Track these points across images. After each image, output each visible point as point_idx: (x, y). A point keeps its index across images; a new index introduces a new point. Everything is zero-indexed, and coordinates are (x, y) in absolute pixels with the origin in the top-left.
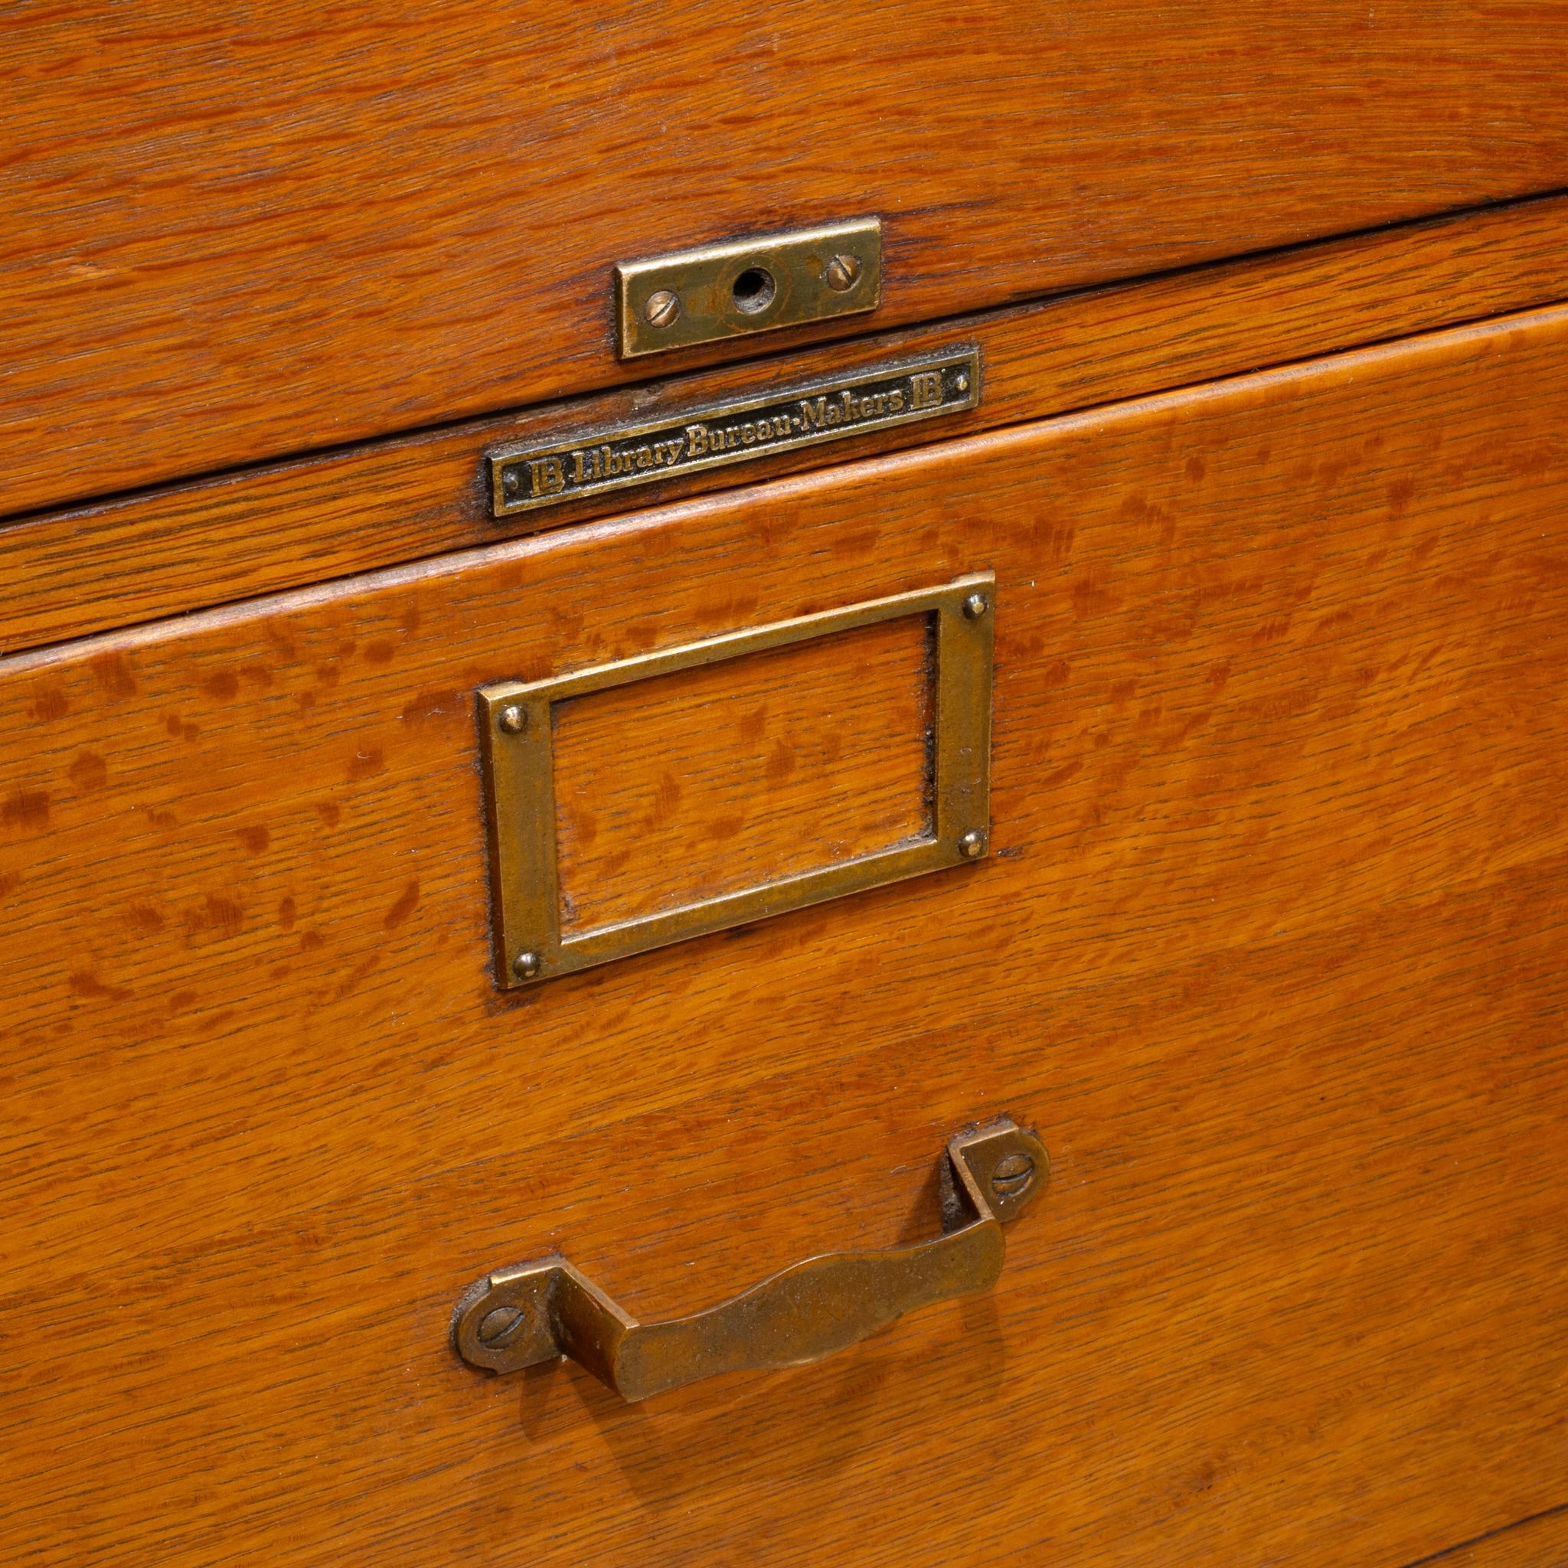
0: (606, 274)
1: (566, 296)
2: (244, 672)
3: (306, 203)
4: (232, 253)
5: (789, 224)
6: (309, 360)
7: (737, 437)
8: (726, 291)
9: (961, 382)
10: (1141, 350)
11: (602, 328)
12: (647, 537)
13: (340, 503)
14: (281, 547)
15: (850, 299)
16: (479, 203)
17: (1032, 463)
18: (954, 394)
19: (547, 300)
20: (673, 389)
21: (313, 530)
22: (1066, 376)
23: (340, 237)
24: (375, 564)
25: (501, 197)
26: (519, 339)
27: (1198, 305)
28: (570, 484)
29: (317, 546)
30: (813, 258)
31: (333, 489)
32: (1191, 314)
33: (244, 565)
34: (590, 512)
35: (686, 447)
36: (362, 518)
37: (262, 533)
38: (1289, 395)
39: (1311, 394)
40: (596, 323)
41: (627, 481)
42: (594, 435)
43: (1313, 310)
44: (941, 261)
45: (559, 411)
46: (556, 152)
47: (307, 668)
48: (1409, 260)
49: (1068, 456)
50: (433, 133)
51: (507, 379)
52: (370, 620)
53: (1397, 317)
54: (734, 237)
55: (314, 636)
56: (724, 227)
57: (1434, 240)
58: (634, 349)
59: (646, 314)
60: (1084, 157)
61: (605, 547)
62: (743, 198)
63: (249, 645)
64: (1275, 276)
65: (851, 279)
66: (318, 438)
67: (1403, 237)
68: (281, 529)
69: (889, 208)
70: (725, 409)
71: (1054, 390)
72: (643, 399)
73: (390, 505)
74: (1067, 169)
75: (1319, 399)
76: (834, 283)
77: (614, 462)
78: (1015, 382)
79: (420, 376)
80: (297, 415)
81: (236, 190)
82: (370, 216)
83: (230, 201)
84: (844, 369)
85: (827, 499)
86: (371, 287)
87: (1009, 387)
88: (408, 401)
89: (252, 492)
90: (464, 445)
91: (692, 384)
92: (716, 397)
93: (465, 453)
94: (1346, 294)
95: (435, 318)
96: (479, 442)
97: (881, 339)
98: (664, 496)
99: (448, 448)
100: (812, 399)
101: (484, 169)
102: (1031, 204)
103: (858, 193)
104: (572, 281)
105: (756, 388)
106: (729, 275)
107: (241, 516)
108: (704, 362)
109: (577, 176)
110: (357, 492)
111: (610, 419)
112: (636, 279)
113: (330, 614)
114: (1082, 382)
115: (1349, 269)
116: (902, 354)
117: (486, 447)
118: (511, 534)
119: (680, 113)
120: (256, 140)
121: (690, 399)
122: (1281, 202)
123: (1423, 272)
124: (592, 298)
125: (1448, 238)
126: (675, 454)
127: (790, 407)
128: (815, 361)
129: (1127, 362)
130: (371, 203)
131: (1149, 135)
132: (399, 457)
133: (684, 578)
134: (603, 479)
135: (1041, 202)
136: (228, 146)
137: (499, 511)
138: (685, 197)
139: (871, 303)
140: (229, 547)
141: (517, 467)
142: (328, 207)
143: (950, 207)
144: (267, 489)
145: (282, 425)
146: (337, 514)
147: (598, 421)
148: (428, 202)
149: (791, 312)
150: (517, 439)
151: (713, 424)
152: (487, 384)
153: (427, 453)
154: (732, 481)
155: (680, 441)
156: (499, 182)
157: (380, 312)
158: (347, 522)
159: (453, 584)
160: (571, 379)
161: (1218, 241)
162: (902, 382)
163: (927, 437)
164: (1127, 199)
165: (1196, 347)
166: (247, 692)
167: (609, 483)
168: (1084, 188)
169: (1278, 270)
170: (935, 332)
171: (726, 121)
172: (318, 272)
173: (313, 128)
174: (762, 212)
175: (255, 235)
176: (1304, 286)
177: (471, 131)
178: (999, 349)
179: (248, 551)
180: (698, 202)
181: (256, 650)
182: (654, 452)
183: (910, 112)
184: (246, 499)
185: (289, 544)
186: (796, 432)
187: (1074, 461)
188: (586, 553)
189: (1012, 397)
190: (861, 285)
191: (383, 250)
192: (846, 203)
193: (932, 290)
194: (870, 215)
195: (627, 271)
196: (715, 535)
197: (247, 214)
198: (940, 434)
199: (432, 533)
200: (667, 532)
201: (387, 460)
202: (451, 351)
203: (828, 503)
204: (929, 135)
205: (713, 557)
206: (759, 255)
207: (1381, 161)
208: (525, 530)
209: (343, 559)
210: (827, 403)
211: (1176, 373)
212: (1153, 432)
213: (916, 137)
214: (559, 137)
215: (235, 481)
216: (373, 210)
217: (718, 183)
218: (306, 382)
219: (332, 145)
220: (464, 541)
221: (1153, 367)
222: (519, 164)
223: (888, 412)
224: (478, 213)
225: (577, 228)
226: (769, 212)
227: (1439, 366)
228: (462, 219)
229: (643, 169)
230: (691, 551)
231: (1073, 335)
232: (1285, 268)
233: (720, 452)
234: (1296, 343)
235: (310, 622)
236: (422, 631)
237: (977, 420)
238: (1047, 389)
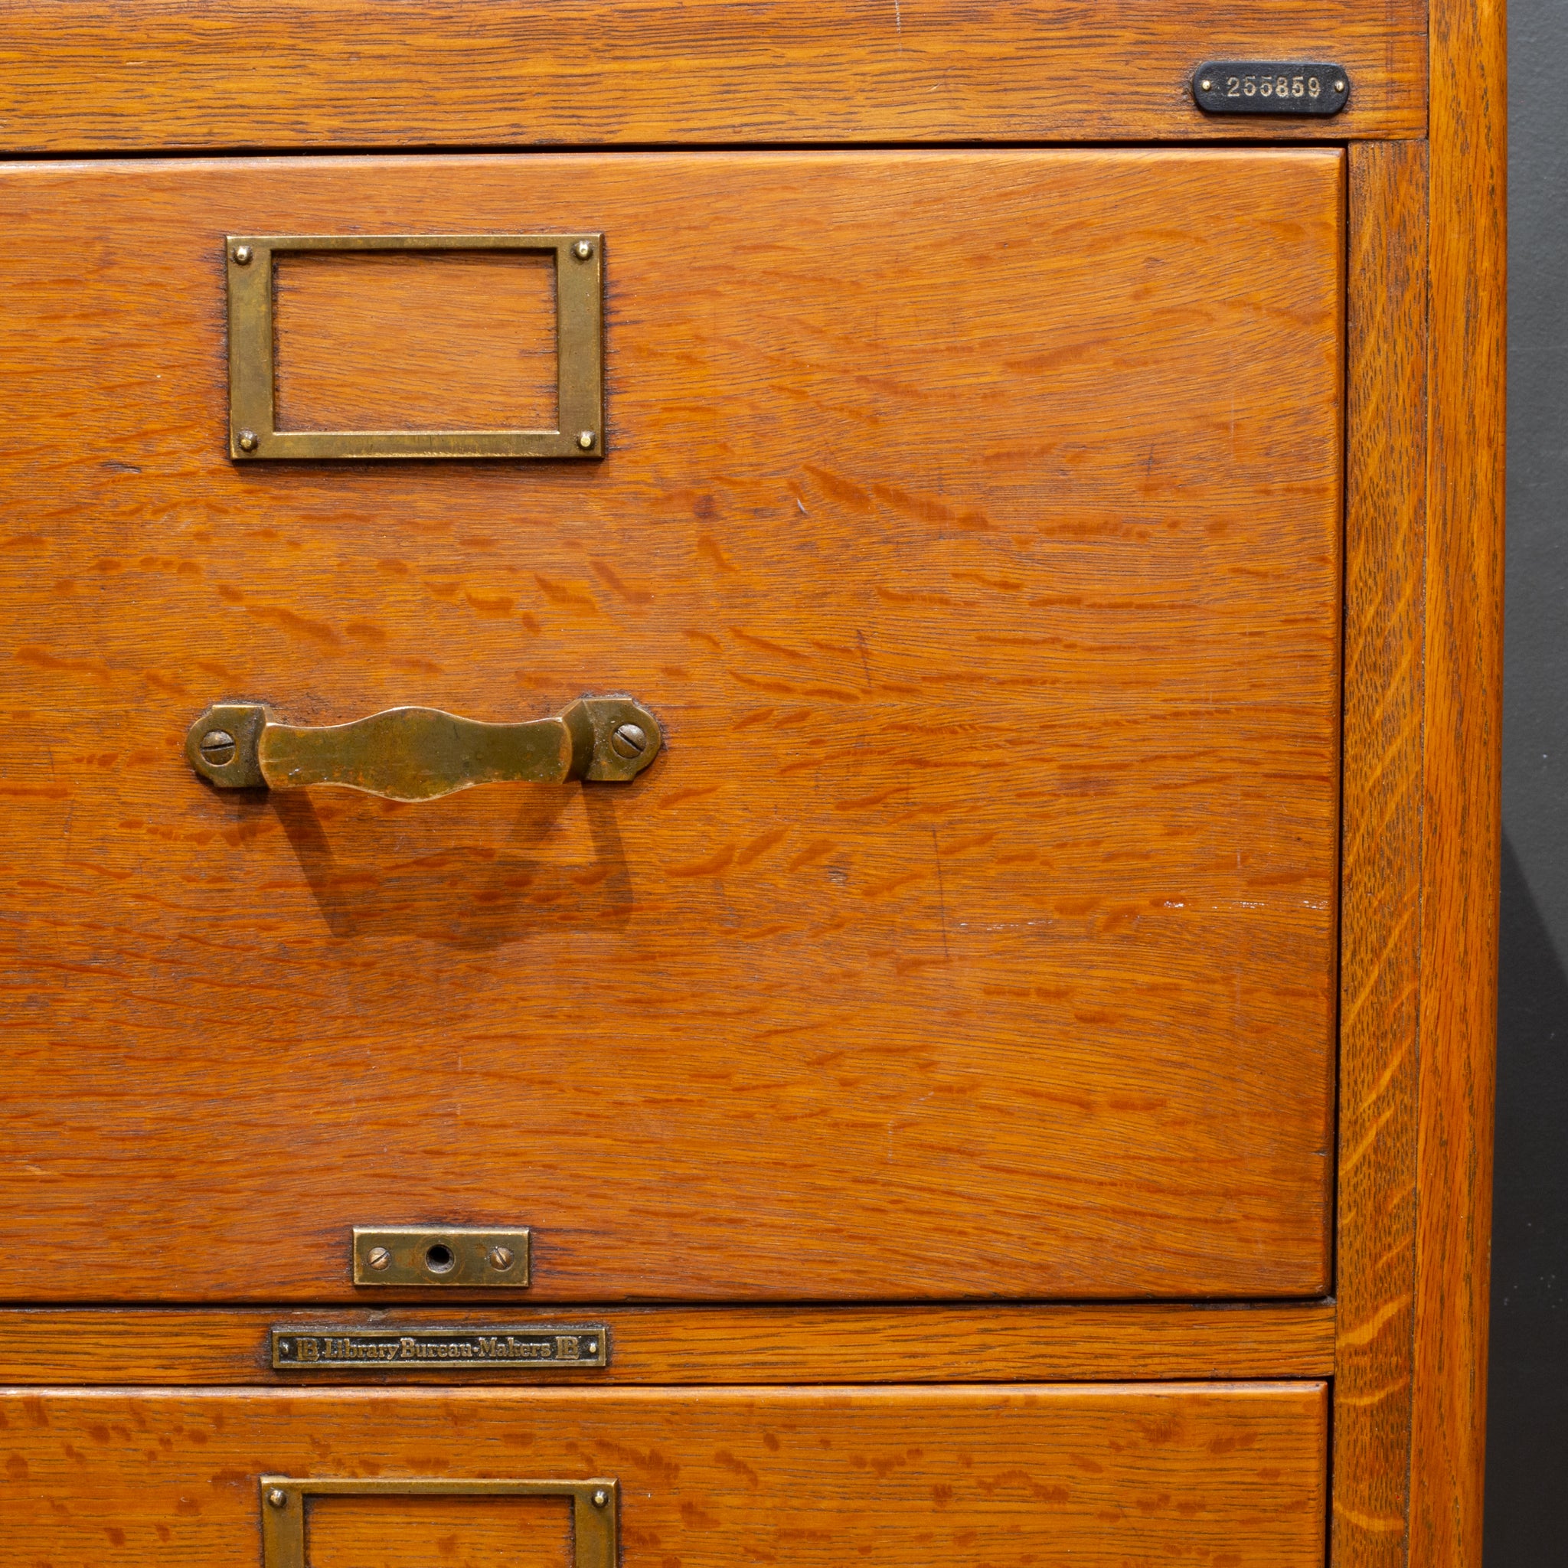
0: (347, 1232)
1: (321, 1240)
2: (114, 1428)
3: (163, 1155)
4: (117, 1176)
5: (468, 1222)
6: (162, 1247)
7: (435, 1352)
8: (422, 1256)
9: (593, 1347)
10: (730, 1353)
11: (345, 1264)
12: (374, 1403)
13: (180, 1339)
14: (142, 1357)
15: (506, 1276)
16: (267, 1174)
17: (646, 1412)
18: (588, 1354)
19: (309, 1240)
20: (395, 1313)
21: (164, 1352)
22: (672, 1360)
23: (183, 1178)
24: (200, 1381)
25: (282, 1173)
26: (291, 1261)
27: (773, 1330)
28: (323, 1358)
29: (165, 1362)
30: (481, 1245)
31: (176, 1329)
32: (768, 1336)
33: (120, 1364)
34: (338, 1380)
35: (400, 1350)
36: (194, 1351)
37: (132, 1346)
38: (845, 1404)
39: (862, 1408)
40: (339, 1261)
41: (359, 1364)
42: (340, 1329)
43: (864, 1350)
44: (574, 1265)
45: (319, 1312)
46: (317, 1152)
47: (153, 1436)
48: (941, 1329)
49: (673, 1413)
50: (241, 1128)
51: (283, 1283)
52: (192, 1415)
53: (934, 1368)
54: (431, 1224)
55: (158, 1417)
56: (425, 1217)
57: (961, 1318)
58: (361, 1280)
59: (368, 1260)
60: (675, 1215)
61: (346, 1404)
62: (438, 1201)
63: (117, 1412)
64: (832, 1321)
65: (506, 1264)
66: (165, 1295)
67: (936, 1312)
68: (143, 1346)
69: (538, 1224)
70: (428, 1331)
71: (665, 1368)
72: (377, 1315)
73: (211, 1347)
74: (664, 1221)
75: (867, 1412)
76: (495, 1264)
77: (352, 1350)
78: (636, 1357)
79: (229, 1270)
80: (152, 1279)
81: (123, 1140)
82: (202, 1170)
83: (120, 1146)
84: (513, 1323)
85: (497, 1406)
86: (200, 1211)
87: (632, 1359)
88: (222, 1285)
89: (127, 1320)
90: (259, 1320)
91: (408, 1313)
92: (424, 1323)
93: (258, 1325)
94: (890, 1344)
95: (239, 1237)
96: (269, 1320)
97: (541, 1310)
98: (389, 1380)
99: (249, 1320)
100: (488, 1337)
101: (272, 1154)
102: (639, 1239)
103: (515, 1211)
104: (326, 1232)
105: (452, 1323)
106: (423, 1245)
107: (120, 1334)
108: (412, 1298)
109: (329, 1169)
110: (191, 1335)
111: (354, 1324)
112: (362, 1237)
113: (168, 1404)
114: (685, 1366)
115: (892, 1327)
116: (555, 1321)
117: (273, 1324)
118: (288, 1381)
119: (397, 1142)
120: (137, 1114)
121: (407, 1321)
122: (826, 1270)
123: (954, 1339)
124: (339, 1244)
125: (973, 1318)
126: (393, 1354)
127: (473, 1340)
128: (493, 1315)
129: (719, 1359)
130: (202, 1162)
131: (726, 1209)
132: (217, 1319)
133: (399, 1435)
134: (344, 1359)
135: (646, 1239)
136: (119, 1114)
137: (276, 1364)
138: (399, 1194)
139: (520, 1281)
140: (111, 1350)
141: (289, 1339)
142: (177, 1160)
143: (580, 1231)
144: (136, 1321)
145: (143, 1283)
146: (177, 1345)
147: (345, 1323)
148: (237, 1167)
149: (466, 1276)
150: (292, 1323)
151: (420, 1339)
152: (270, 1284)
153: (235, 1320)
154: (436, 1380)
155: (397, 1346)
156: (282, 1164)
157: (205, 1227)
158: (183, 1352)
159: (246, 1404)
160: (325, 1292)
161: (777, 1287)
162: (550, 1338)
163: (573, 1380)
164: (709, 1248)
165: (774, 1359)
166: (116, 1441)
167: (348, 1363)
168: (675, 1235)
169: (835, 1317)
170: (577, 1312)
171: (425, 1152)
172: (169, 1196)
173: (169, 1112)
174: (451, 1212)
175: (131, 1168)
176: (856, 1332)
177: (262, 1131)
178: (624, 1332)
179: (122, 1356)
180: (407, 1198)
181: (122, 1417)
182: (378, 1350)
183: (550, 1167)
184: (123, 1324)
185: (147, 1357)
186: (475, 1357)
187: (677, 1417)
188: (333, 1404)
189: (634, 1366)
190: (513, 1270)
191: (209, 1191)
192: (507, 1216)
193: (567, 1282)
194: (525, 1226)
195: (357, 1231)
196: (421, 1411)
197: (128, 1155)
198: (582, 1380)
199: (236, 1370)
200: (387, 1403)
201: (211, 1319)
202: (248, 1260)
203: (498, 1408)
204: (564, 1183)
205: (418, 1426)
206: (443, 1237)
207: (906, 1255)
208: (295, 1381)
209: (180, 1374)
210: (498, 1342)
211: (759, 1374)
212: (737, 1409)
213: (555, 1183)
214: (318, 1143)
215: (117, 1312)
216: (203, 1167)
217: (420, 1189)
218: (158, 1261)
219: (180, 1124)
220: (257, 1380)
221: (739, 1366)
222: (293, 1155)
223: (539, 1357)
224: (267, 1180)
225: (330, 1200)
226: (455, 1212)
227: (965, 1407)
228: (256, 1182)
229: (372, 1172)
230: (403, 1418)
231: (678, 1333)
232: (841, 1317)
233: (421, 1359)
234: (851, 1371)
235: (157, 1407)
236: (227, 1429)
237: (608, 1375)
238: (660, 1364)
